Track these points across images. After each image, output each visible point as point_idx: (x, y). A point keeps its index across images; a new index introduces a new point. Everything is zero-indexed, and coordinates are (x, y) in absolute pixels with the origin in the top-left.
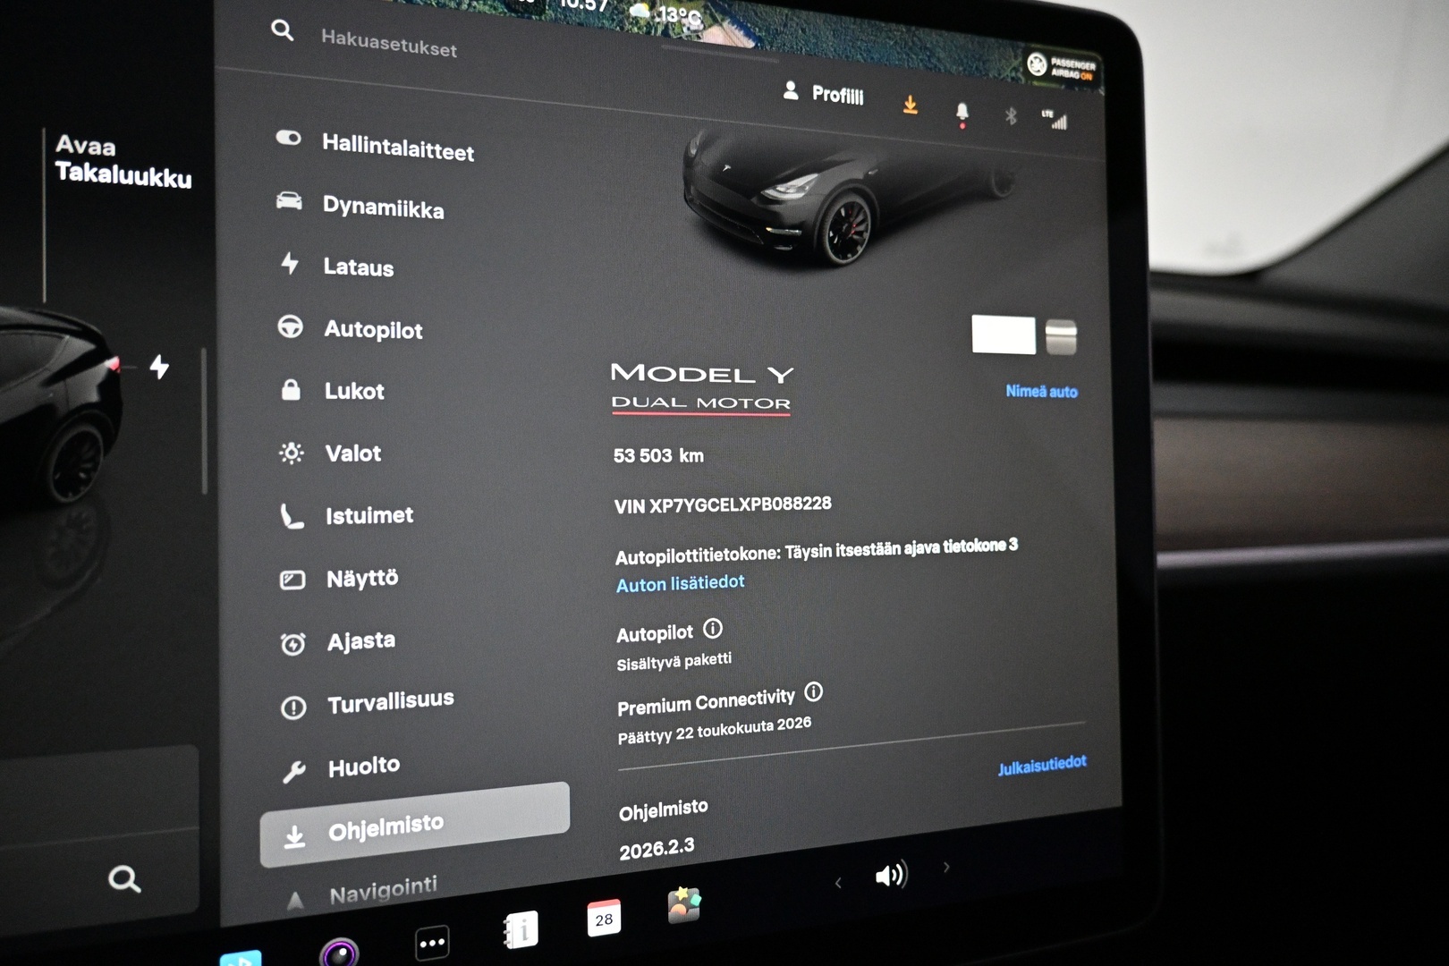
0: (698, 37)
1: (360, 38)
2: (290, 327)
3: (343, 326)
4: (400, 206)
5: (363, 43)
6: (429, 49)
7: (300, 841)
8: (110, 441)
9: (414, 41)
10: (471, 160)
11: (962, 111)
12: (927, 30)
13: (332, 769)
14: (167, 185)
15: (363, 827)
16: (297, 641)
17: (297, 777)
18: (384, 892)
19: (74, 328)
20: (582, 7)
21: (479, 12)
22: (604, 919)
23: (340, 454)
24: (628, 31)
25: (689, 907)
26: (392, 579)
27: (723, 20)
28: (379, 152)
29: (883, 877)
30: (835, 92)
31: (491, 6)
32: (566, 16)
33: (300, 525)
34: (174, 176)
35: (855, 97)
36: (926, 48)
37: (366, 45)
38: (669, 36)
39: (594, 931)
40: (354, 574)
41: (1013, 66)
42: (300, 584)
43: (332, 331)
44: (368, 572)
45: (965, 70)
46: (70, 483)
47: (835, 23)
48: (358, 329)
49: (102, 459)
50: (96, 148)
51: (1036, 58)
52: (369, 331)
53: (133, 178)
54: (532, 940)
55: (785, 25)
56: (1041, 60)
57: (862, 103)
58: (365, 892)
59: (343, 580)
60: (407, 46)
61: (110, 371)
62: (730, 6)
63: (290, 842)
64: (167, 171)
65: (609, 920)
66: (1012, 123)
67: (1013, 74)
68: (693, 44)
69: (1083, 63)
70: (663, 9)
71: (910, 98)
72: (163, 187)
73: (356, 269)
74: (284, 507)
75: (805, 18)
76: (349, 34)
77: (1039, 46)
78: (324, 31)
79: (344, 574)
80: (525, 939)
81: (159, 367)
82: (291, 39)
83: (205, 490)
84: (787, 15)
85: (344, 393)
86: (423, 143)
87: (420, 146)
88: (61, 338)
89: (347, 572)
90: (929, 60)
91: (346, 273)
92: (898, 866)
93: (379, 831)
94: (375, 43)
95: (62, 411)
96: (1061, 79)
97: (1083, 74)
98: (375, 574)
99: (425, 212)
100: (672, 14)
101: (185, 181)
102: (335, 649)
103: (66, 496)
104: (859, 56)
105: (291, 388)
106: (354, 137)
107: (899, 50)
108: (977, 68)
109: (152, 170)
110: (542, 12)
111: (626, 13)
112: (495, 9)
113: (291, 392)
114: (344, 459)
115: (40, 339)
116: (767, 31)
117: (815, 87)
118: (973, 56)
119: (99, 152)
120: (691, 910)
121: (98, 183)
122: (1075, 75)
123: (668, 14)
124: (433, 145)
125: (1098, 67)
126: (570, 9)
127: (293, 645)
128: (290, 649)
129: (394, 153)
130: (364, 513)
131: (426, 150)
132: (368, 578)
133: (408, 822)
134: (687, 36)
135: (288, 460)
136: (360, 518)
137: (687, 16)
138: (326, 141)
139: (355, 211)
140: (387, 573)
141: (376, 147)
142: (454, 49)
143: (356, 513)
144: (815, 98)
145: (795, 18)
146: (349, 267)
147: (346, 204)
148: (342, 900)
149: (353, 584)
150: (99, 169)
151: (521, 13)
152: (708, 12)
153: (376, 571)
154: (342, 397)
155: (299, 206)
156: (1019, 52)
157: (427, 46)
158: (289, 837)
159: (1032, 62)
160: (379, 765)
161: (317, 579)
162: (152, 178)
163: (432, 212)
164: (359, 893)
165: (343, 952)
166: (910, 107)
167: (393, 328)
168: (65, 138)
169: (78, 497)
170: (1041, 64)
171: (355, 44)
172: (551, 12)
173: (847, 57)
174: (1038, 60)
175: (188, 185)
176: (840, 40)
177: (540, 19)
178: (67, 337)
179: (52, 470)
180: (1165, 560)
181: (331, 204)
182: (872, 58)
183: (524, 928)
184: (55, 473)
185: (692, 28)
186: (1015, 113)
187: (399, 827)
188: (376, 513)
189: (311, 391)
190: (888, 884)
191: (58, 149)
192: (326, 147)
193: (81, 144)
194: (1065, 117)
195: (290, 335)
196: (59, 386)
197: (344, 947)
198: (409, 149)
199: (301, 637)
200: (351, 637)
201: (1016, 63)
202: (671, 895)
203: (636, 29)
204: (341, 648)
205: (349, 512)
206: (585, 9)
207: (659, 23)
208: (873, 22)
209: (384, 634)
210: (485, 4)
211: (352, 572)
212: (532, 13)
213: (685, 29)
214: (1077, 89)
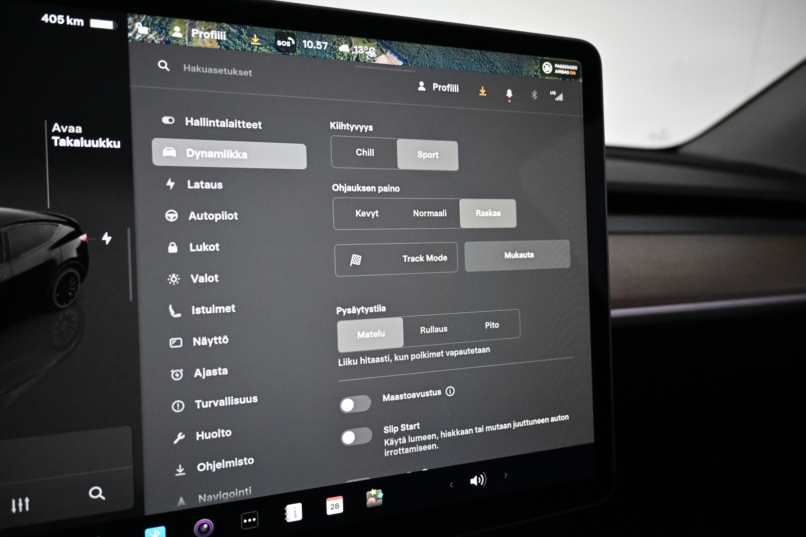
0: (374, 61)
1: (203, 68)
2: (172, 216)
3: (198, 215)
4: (225, 153)
5: (205, 70)
6: (238, 72)
7: (183, 472)
8: (83, 277)
9: (230, 68)
10: (260, 128)
11: (509, 93)
12: (491, 53)
13: (198, 436)
14: (108, 147)
15: (214, 464)
16: (179, 373)
17: (180, 441)
18: (225, 496)
19: (64, 220)
20: (315, 48)
21: (263, 52)
22: (335, 506)
23: (198, 279)
24: (338, 59)
25: (377, 499)
26: (225, 340)
27: (386, 52)
28: (214, 126)
29: (474, 481)
30: (444, 86)
31: (269, 49)
32: (307, 53)
33: (179, 315)
34: (112, 142)
35: (454, 88)
36: (490, 62)
37: (206, 72)
38: (359, 61)
39: (330, 512)
40: (207, 339)
41: (535, 69)
42: (180, 344)
43: (193, 217)
44: (214, 337)
45: (510, 72)
46: (64, 299)
47: (444, 51)
48: (205, 216)
49: (79, 285)
50: (72, 129)
51: (547, 64)
52: (211, 217)
53: (91, 144)
54: (299, 517)
55: (418, 53)
56: (549, 66)
57: (458, 91)
58: (216, 496)
59: (201, 341)
60: (227, 71)
61: (82, 241)
62: (390, 44)
63: (178, 473)
64: (108, 139)
65: (337, 506)
66: (535, 99)
67: (535, 73)
68: (372, 64)
69: (571, 66)
70: (356, 47)
71: (483, 88)
72: (106, 148)
73: (204, 185)
74: (170, 306)
75: (428, 49)
76: (197, 66)
77: (548, 58)
78: (185, 65)
79: (201, 339)
80: (296, 517)
81: (107, 238)
82: (168, 70)
83: (131, 299)
84: (419, 48)
85: (199, 248)
86: (236, 120)
87: (234, 122)
88: (57, 226)
89: (203, 338)
90: (492, 68)
91: (199, 188)
92: (481, 475)
93: (222, 466)
94: (211, 71)
95: (59, 262)
96: (560, 75)
97: (571, 72)
98: (217, 339)
99: (238, 155)
100: (360, 50)
101: (117, 144)
102: (198, 376)
103: (62, 304)
104: (456, 67)
105: (173, 247)
106: (201, 119)
107: (476, 63)
108: (516, 71)
109: (100, 139)
110: (295, 51)
111: (337, 50)
112: (271, 50)
113: (173, 249)
114: (200, 281)
115: (47, 227)
116: (409, 56)
117: (434, 84)
118: (515, 65)
119: (73, 132)
120: (378, 500)
121: (74, 147)
122: (567, 73)
123: (358, 49)
124: (241, 121)
125: (578, 68)
126: (309, 49)
127: (177, 375)
128: (175, 377)
129: (222, 126)
130: (211, 308)
131: (237, 124)
132: (214, 341)
133: (236, 461)
134: (368, 61)
135: (172, 283)
136: (209, 310)
137: (368, 50)
138: (187, 121)
139: (202, 156)
140: (223, 337)
141: (212, 123)
142: (250, 72)
143: (207, 308)
144: (434, 89)
145: (424, 49)
146: (200, 185)
147: (198, 152)
148: (204, 500)
149: (206, 344)
150: (74, 140)
151: (284, 52)
152: (379, 47)
153: (217, 337)
154: (198, 250)
155: (174, 155)
156: (538, 62)
157: (237, 71)
158: (178, 470)
159: (545, 67)
160: (221, 433)
161: (188, 342)
162: (100, 143)
163: (241, 155)
164: (213, 497)
165: (206, 526)
166: (483, 92)
167: (223, 215)
168: (56, 125)
169: (68, 305)
170: (549, 67)
171: (200, 72)
172: (299, 51)
173: (450, 68)
174: (548, 65)
175: (119, 146)
176: (447, 59)
177: (294, 55)
178: (61, 225)
179: (55, 292)
180: (615, 313)
181: (190, 153)
182: (463, 68)
183: (295, 511)
184: (57, 293)
185: (371, 56)
186: (536, 93)
187: (232, 463)
188: (217, 308)
189: (183, 248)
190: (476, 485)
191: (53, 131)
192: (187, 124)
193: (64, 127)
194: (562, 94)
195: (172, 220)
196: (57, 250)
197: (206, 524)
198: (229, 124)
199: (181, 371)
200: (206, 370)
201: (536, 68)
202: (368, 493)
203: (342, 58)
204: (201, 376)
205: (203, 308)
206: (316, 48)
207: (354, 54)
208: (463, 49)
209: (222, 368)
210: (265, 48)
211: (205, 338)
212: (289, 52)
213: (367, 57)
214: (568, 80)
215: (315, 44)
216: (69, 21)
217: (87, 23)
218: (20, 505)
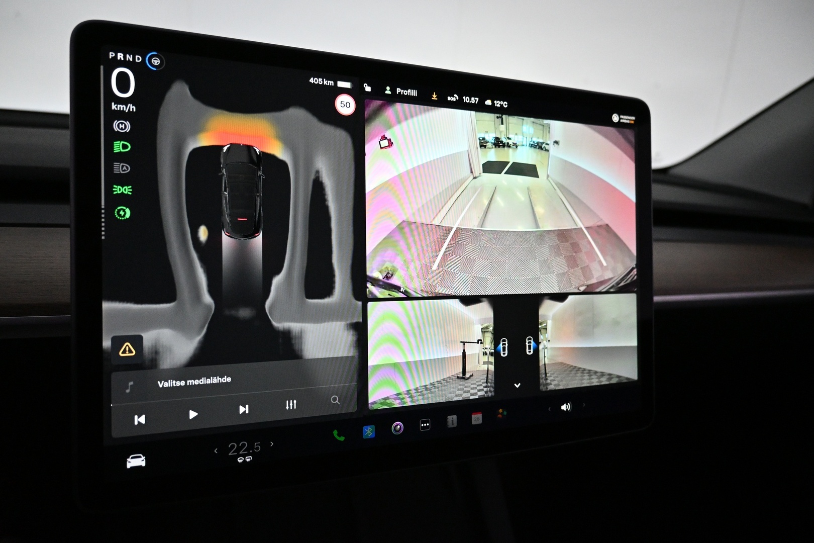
25: (503, 416)
29: (564, 407)
39: (474, 423)
51: (615, 116)
54: (456, 424)
56: (617, 117)
65: (478, 419)
67: (608, 122)
69: (631, 117)
77: (616, 111)
80: (453, 424)
96: (623, 123)
97: (631, 121)
122: (628, 122)
123: (497, 103)
125: (636, 119)
156: (610, 113)
165: (399, 427)
180: (657, 299)
183: (453, 420)
190: (565, 410)
197: (398, 425)
201: (608, 117)
202: (497, 412)
214: (629, 127)
215: (470, 100)
216: (325, 83)
217: (336, 84)
218: (291, 404)
